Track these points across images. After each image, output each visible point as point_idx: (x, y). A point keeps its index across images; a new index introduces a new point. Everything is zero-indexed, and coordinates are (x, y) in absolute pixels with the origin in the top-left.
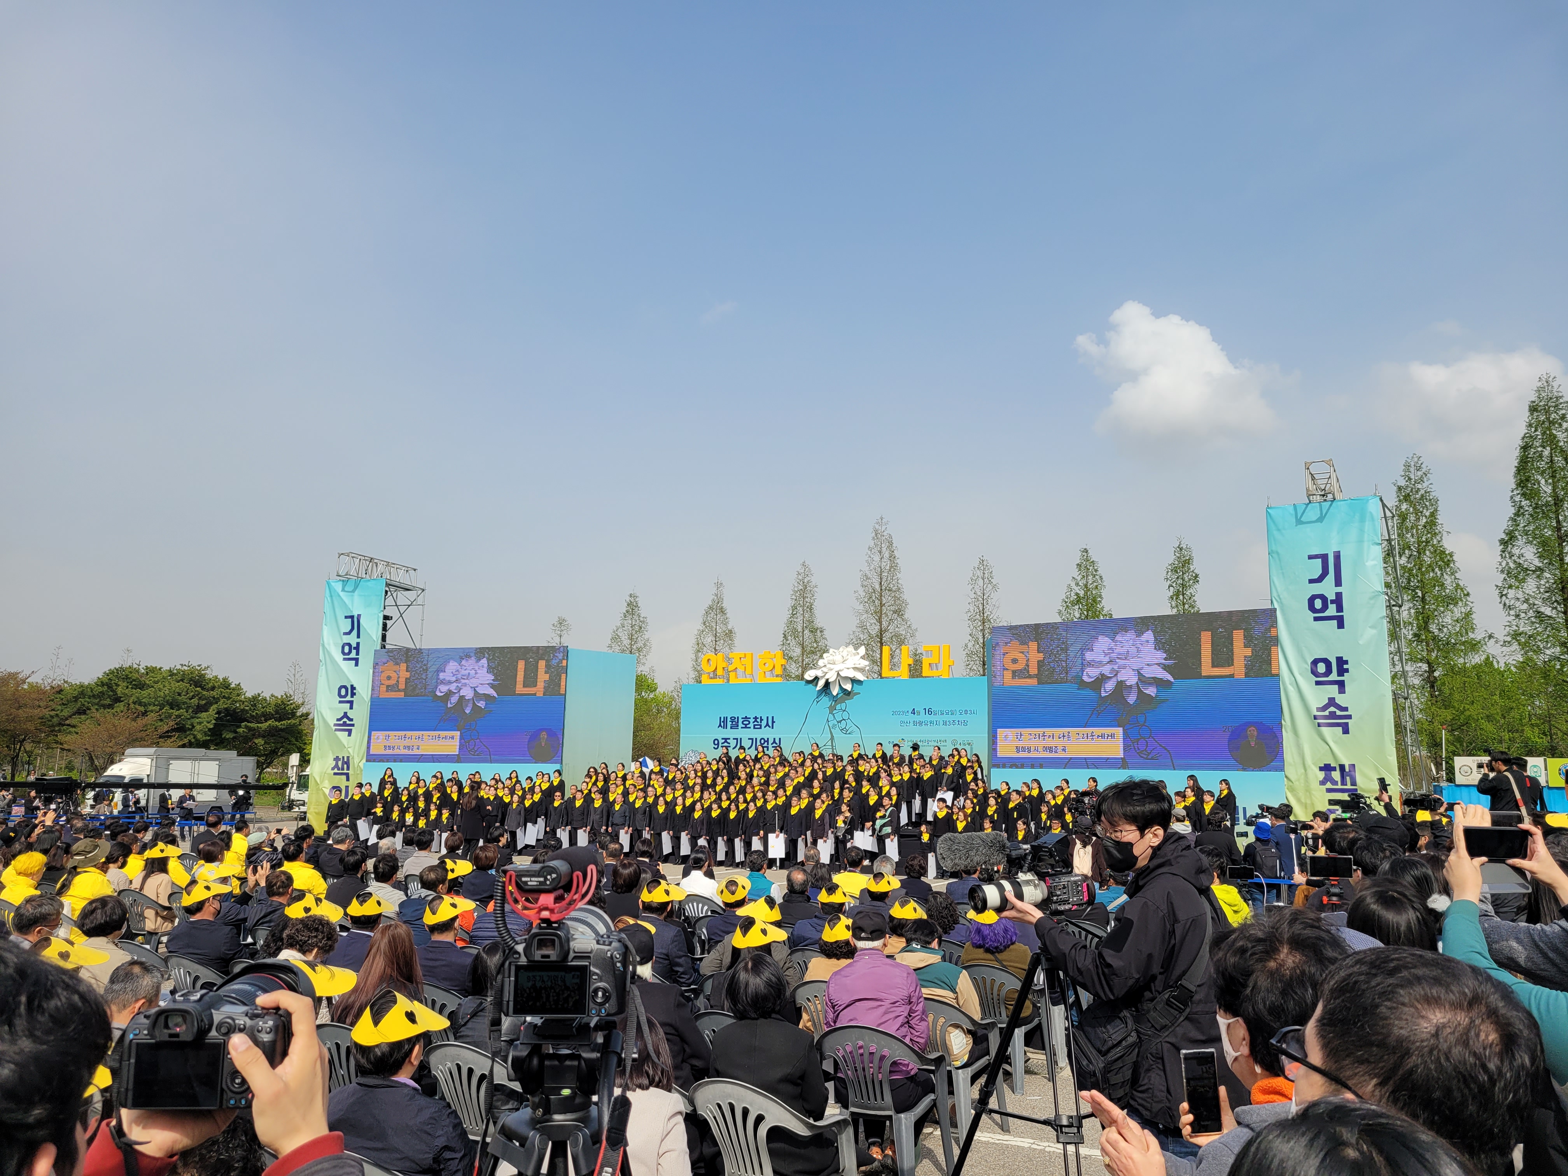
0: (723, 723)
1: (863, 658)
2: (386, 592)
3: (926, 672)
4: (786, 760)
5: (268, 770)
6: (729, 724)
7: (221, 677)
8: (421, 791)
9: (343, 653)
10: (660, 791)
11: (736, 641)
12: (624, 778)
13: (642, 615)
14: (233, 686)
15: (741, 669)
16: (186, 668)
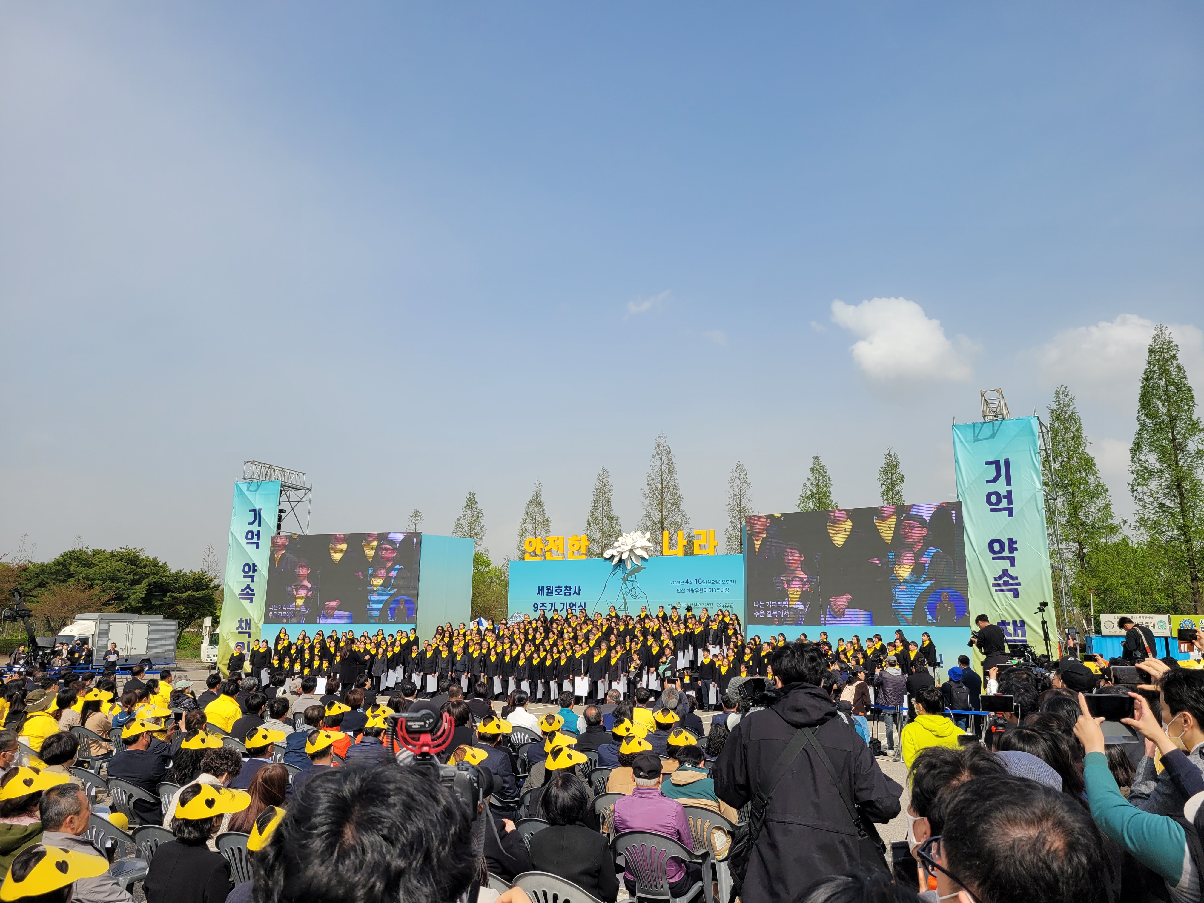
0: (541, 591)
1: (648, 540)
2: (281, 491)
3: (696, 551)
4: (589, 619)
5: (187, 629)
6: (546, 592)
7: (151, 558)
8: (306, 646)
9: (247, 538)
10: (492, 645)
11: (551, 528)
12: (465, 635)
13: (479, 508)
14: (161, 564)
15: (555, 549)
16: (124, 551)
